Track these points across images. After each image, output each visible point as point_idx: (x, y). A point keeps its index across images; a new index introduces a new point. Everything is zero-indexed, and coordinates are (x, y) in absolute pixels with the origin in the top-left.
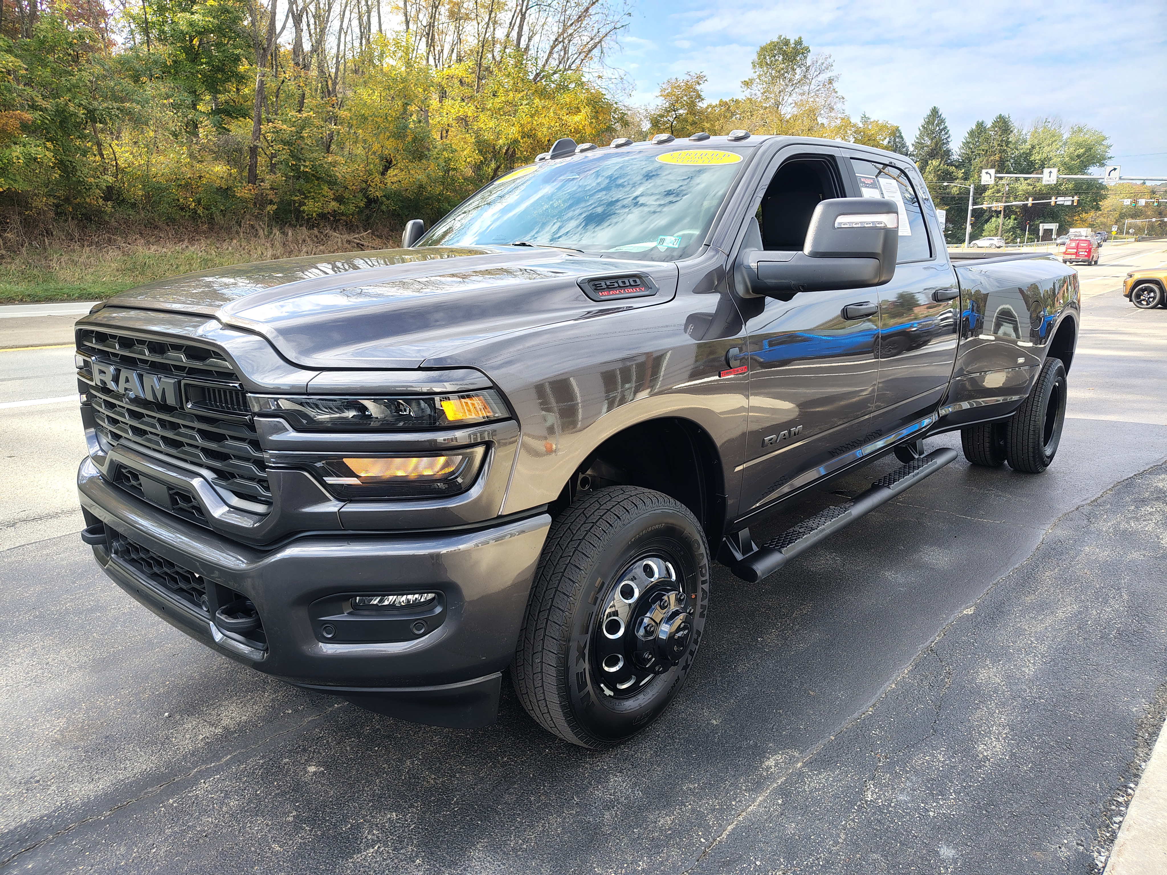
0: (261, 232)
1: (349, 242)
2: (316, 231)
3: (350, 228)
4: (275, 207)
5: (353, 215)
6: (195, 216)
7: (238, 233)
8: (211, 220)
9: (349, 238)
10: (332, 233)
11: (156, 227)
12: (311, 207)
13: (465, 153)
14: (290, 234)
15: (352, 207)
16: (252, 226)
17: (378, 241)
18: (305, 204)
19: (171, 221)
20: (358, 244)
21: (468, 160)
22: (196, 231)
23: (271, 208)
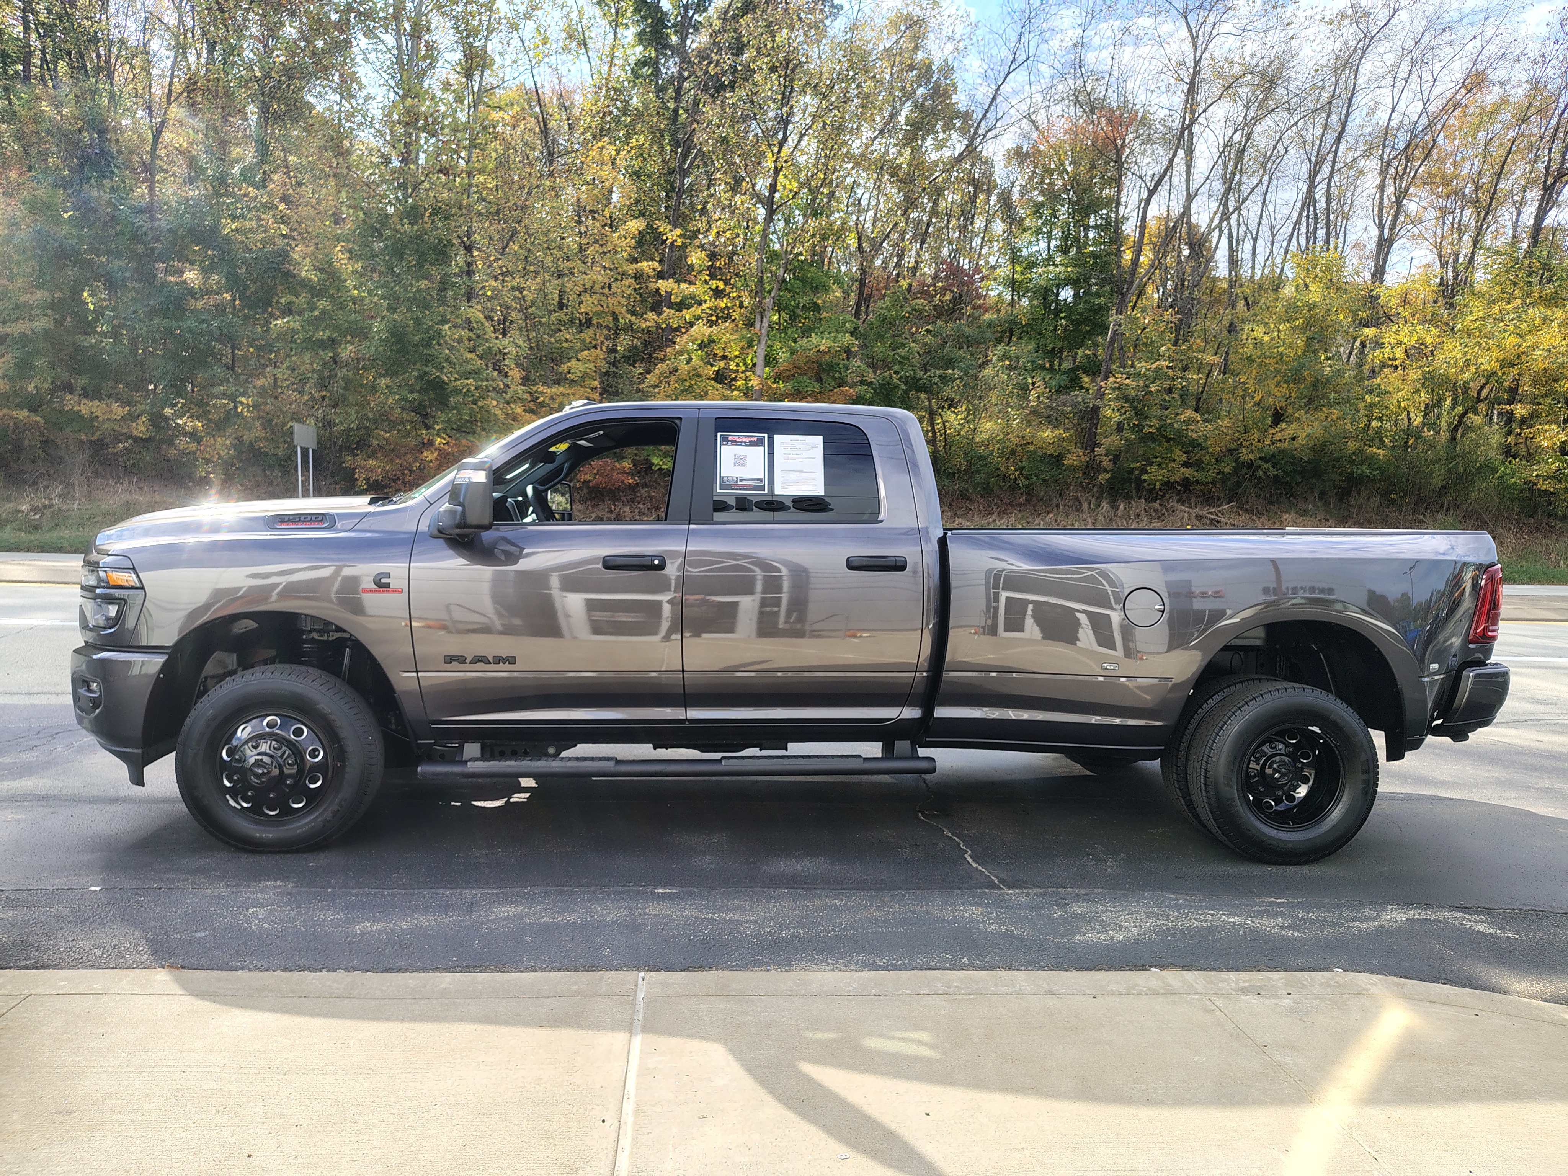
0: (1085, 506)
1: (1199, 518)
2: (1157, 505)
3: (1208, 499)
4: (1109, 476)
5: (1213, 483)
6: (1014, 487)
7: (1058, 506)
8: (1030, 493)
9: (1201, 513)
10: (1179, 507)
11: (969, 499)
12: (1155, 475)
13: (1400, 394)
14: (1122, 507)
15: (1212, 474)
16: (1077, 499)
17: (1244, 517)
18: (1146, 472)
19: (987, 491)
20: (1212, 520)
21: (1402, 405)
22: (1011, 504)
23: (1103, 477)
